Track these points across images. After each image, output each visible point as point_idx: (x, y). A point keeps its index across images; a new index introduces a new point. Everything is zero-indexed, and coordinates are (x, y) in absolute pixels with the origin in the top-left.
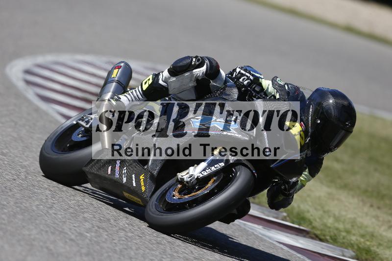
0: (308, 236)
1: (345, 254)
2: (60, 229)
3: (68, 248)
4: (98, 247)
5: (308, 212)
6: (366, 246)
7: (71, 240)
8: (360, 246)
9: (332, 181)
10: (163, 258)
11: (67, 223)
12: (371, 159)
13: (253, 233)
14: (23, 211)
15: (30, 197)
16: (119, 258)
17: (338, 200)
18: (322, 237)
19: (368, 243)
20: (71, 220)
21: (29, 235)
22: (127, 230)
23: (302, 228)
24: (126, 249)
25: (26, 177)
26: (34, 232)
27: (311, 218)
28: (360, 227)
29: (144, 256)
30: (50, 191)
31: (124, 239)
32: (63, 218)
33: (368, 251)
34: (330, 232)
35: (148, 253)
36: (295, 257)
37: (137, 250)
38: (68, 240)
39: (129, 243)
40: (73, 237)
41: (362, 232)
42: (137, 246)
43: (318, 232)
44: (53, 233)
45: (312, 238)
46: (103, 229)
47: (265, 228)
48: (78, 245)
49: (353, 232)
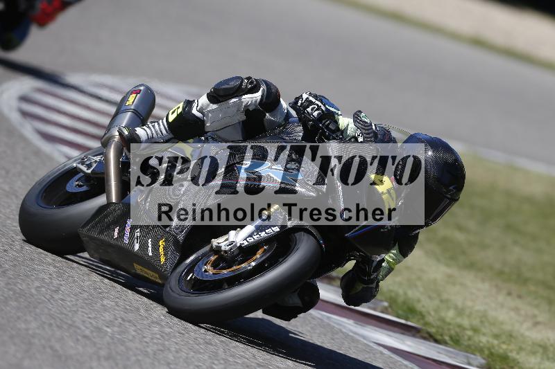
0: (418, 335)
1: (472, 361)
2: (70, 322)
3: (80, 348)
4: (122, 348)
5: (419, 301)
6: (501, 351)
7: (85, 337)
8: (493, 351)
9: (453, 258)
10: (214, 363)
11: (80, 313)
12: (509, 228)
13: (341, 330)
14: (17, 295)
15: (27, 276)
16: (153, 364)
17: (462, 284)
18: (439, 337)
19: (504, 347)
20: (84, 308)
21: (27, 330)
22: (163, 324)
23: (409, 323)
24: (161, 350)
25: (22, 248)
26: (33, 325)
27: (423, 310)
28: (493, 324)
29: (186, 360)
30: (55, 267)
31: (158, 336)
32: (73, 305)
33: (504, 358)
34: (449, 330)
35: (193, 357)
36: (400, 365)
37: (177, 352)
38: (80, 338)
39: (167, 343)
40: (87, 332)
41: (495, 331)
42: (177, 347)
43: (433, 330)
44: (59, 327)
45: (424, 338)
46: (130, 321)
47: (357, 324)
48: (95, 344)
49: (484, 330)
